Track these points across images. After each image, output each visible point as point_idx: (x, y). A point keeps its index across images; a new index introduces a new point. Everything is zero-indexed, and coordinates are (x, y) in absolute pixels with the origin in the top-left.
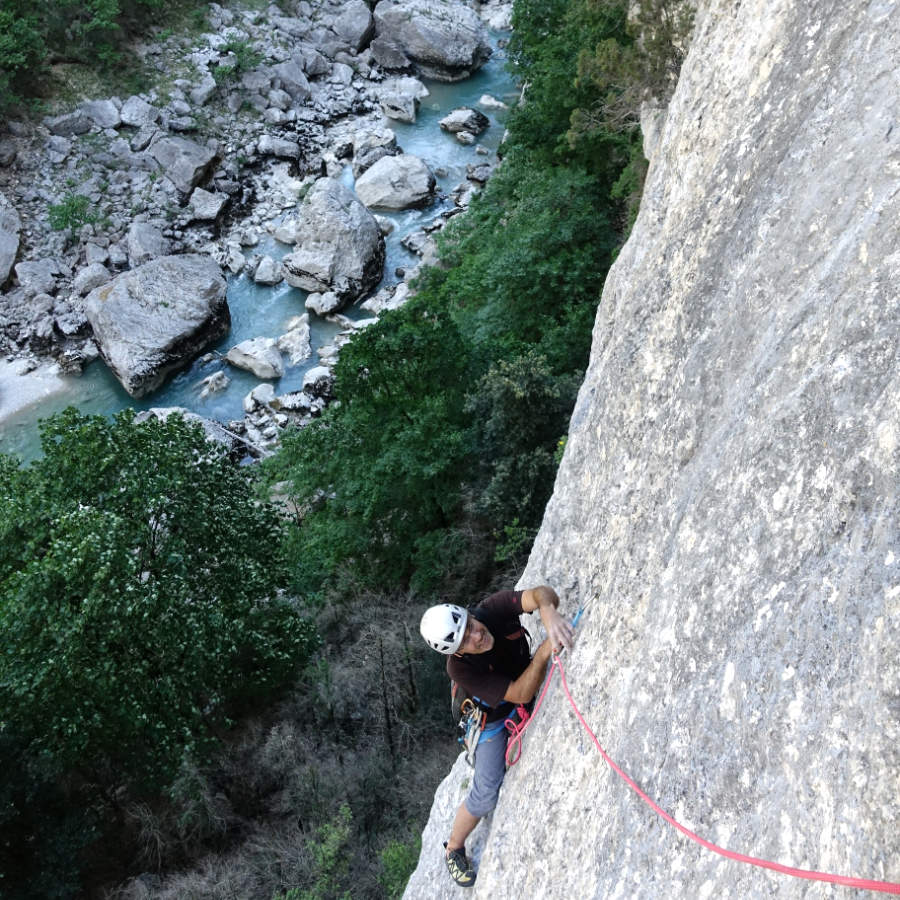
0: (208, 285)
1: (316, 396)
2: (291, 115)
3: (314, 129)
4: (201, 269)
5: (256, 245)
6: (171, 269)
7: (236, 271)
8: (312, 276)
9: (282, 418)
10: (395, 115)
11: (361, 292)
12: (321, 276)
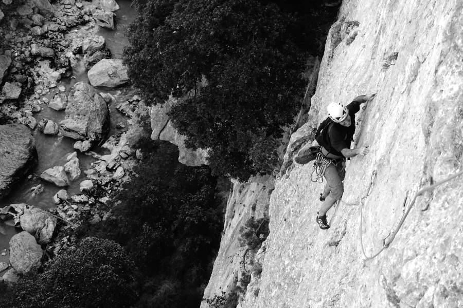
0: (28, 142)
1: (90, 196)
2: (46, 28)
3: (59, 37)
4: (23, 133)
5: (40, 111)
6: (8, 134)
7: (33, 128)
8: (77, 132)
9: (75, 207)
10: (103, 25)
11: (101, 139)
12: (81, 132)
